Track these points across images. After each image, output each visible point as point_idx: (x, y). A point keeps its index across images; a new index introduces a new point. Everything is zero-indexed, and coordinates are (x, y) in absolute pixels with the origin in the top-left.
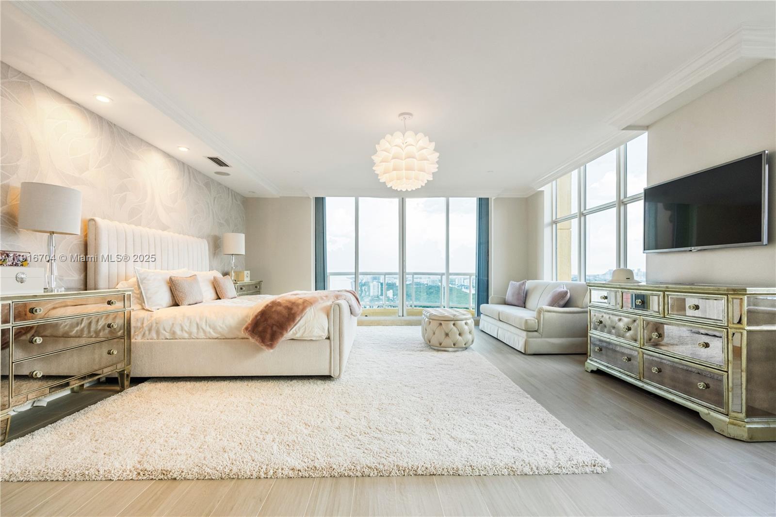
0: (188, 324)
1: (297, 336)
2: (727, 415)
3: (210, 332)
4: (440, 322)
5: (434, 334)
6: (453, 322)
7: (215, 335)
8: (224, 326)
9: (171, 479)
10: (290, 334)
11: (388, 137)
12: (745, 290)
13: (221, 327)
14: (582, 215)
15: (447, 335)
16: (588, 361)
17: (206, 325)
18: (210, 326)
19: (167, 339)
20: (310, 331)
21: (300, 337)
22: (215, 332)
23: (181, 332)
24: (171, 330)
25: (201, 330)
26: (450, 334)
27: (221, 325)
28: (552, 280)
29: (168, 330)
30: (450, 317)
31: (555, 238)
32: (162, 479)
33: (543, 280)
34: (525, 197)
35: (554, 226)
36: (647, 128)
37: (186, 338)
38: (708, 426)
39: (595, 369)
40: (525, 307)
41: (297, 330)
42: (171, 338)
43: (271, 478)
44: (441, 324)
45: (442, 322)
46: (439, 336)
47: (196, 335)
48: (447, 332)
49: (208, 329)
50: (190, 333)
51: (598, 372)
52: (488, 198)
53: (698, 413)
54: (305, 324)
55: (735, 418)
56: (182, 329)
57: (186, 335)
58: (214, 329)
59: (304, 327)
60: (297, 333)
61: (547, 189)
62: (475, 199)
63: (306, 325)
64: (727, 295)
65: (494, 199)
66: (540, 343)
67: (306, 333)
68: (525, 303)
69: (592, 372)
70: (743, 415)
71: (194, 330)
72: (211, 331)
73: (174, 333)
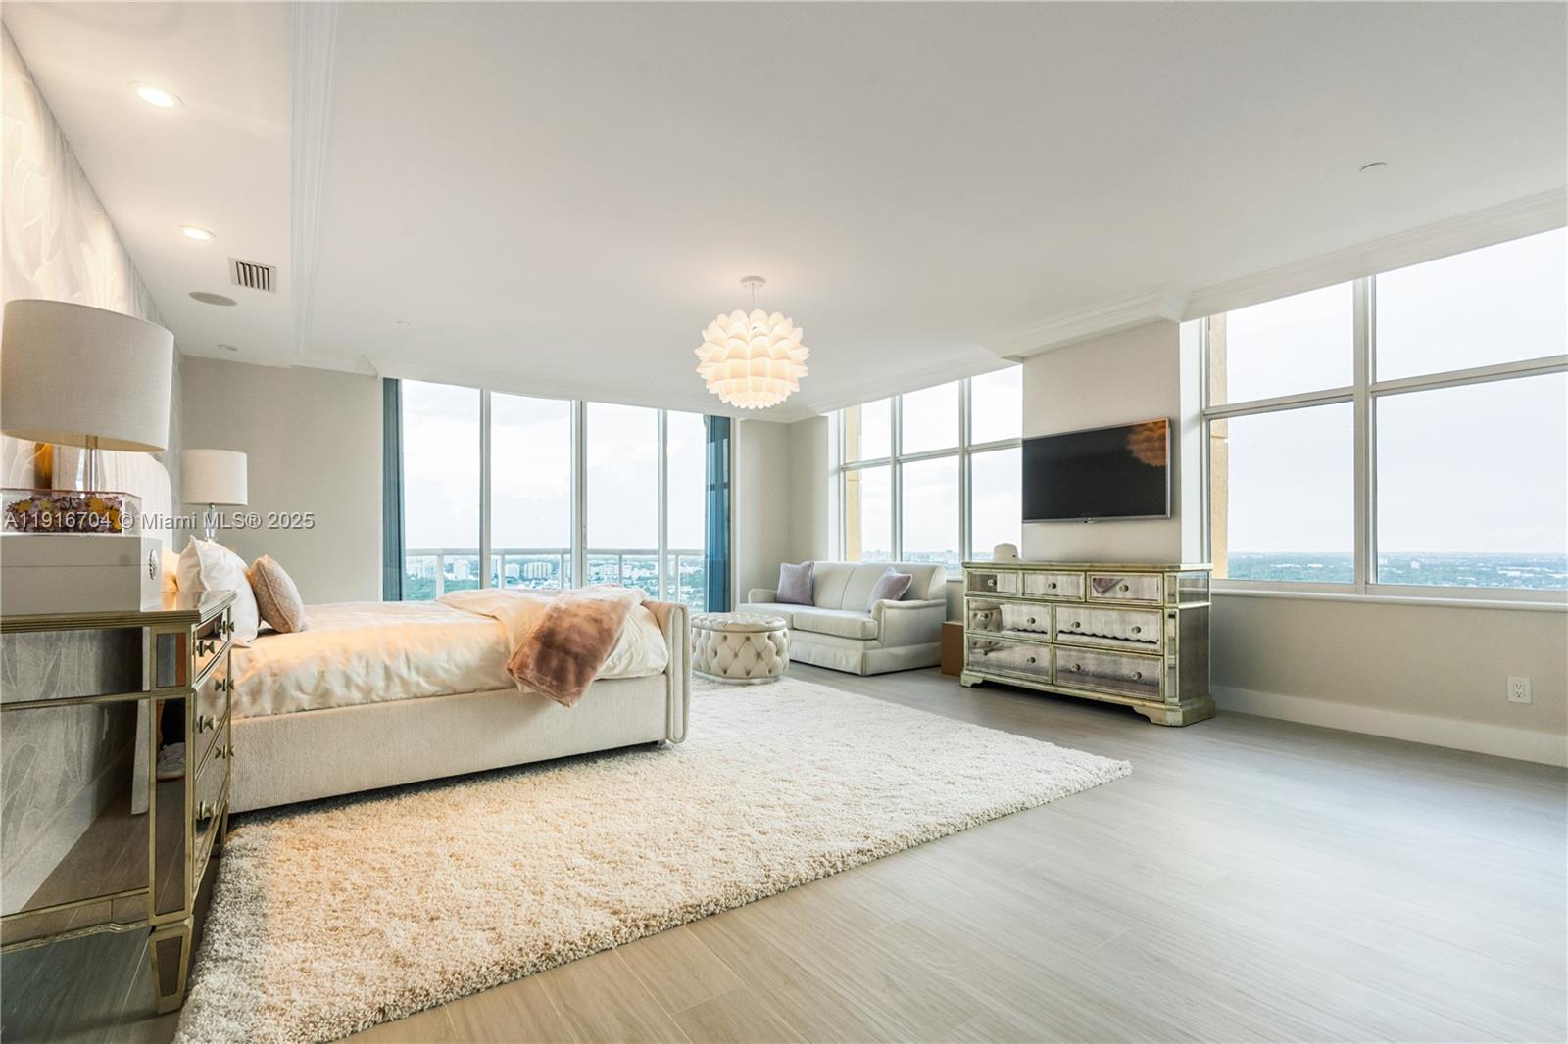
0: (362, 671)
1: (616, 671)
2: (1163, 702)
3: (418, 684)
4: (747, 634)
5: (736, 656)
6: (767, 633)
7: (429, 688)
8: (454, 669)
9: (707, 915)
10: (602, 670)
11: (722, 318)
12: (1179, 567)
13: (444, 669)
14: (897, 461)
15: (759, 655)
16: (966, 672)
17: (409, 668)
18: (418, 670)
19: (304, 710)
20: (642, 661)
21: (619, 674)
22: (428, 682)
23: (344, 690)
24: (316, 688)
25: (397, 680)
26: (763, 655)
27: (446, 666)
28: (839, 560)
29: (309, 688)
30: (761, 625)
31: (843, 494)
32: (692, 921)
33: (827, 560)
34: (788, 422)
35: (842, 474)
36: (1022, 359)
37: (357, 701)
38: (1145, 719)
39: (980, 681)
40: (814, 606)
41: (616, 661)
42: (316, 706)
43: (843, 870)
44: (748, 638)
45: (750, 635)
46: (747, 659)
47: (382, 694)
48: (759, 650)
49: (414, 677)
50: (367, 692)
51: (986, 685)
52: (729, 419)
53: (1131, 708)
54: (630, 646)
55: (1171, 704)
56: (348, 682)
57: (356, 696)
58: (429, 675)
59: (629, 653)
60: (615, 667)
61: (832, 416)
62: (700, 417)
63: (633, 649)
64: (1163, 572)
65: (741, 422)
66: (882, 656)
67: (634, 664)
68: (813, 599)
69: (975, 686)
70: (1176, 700)
71: (379, 683)
72: (422, 680)
73: (326, 694)
